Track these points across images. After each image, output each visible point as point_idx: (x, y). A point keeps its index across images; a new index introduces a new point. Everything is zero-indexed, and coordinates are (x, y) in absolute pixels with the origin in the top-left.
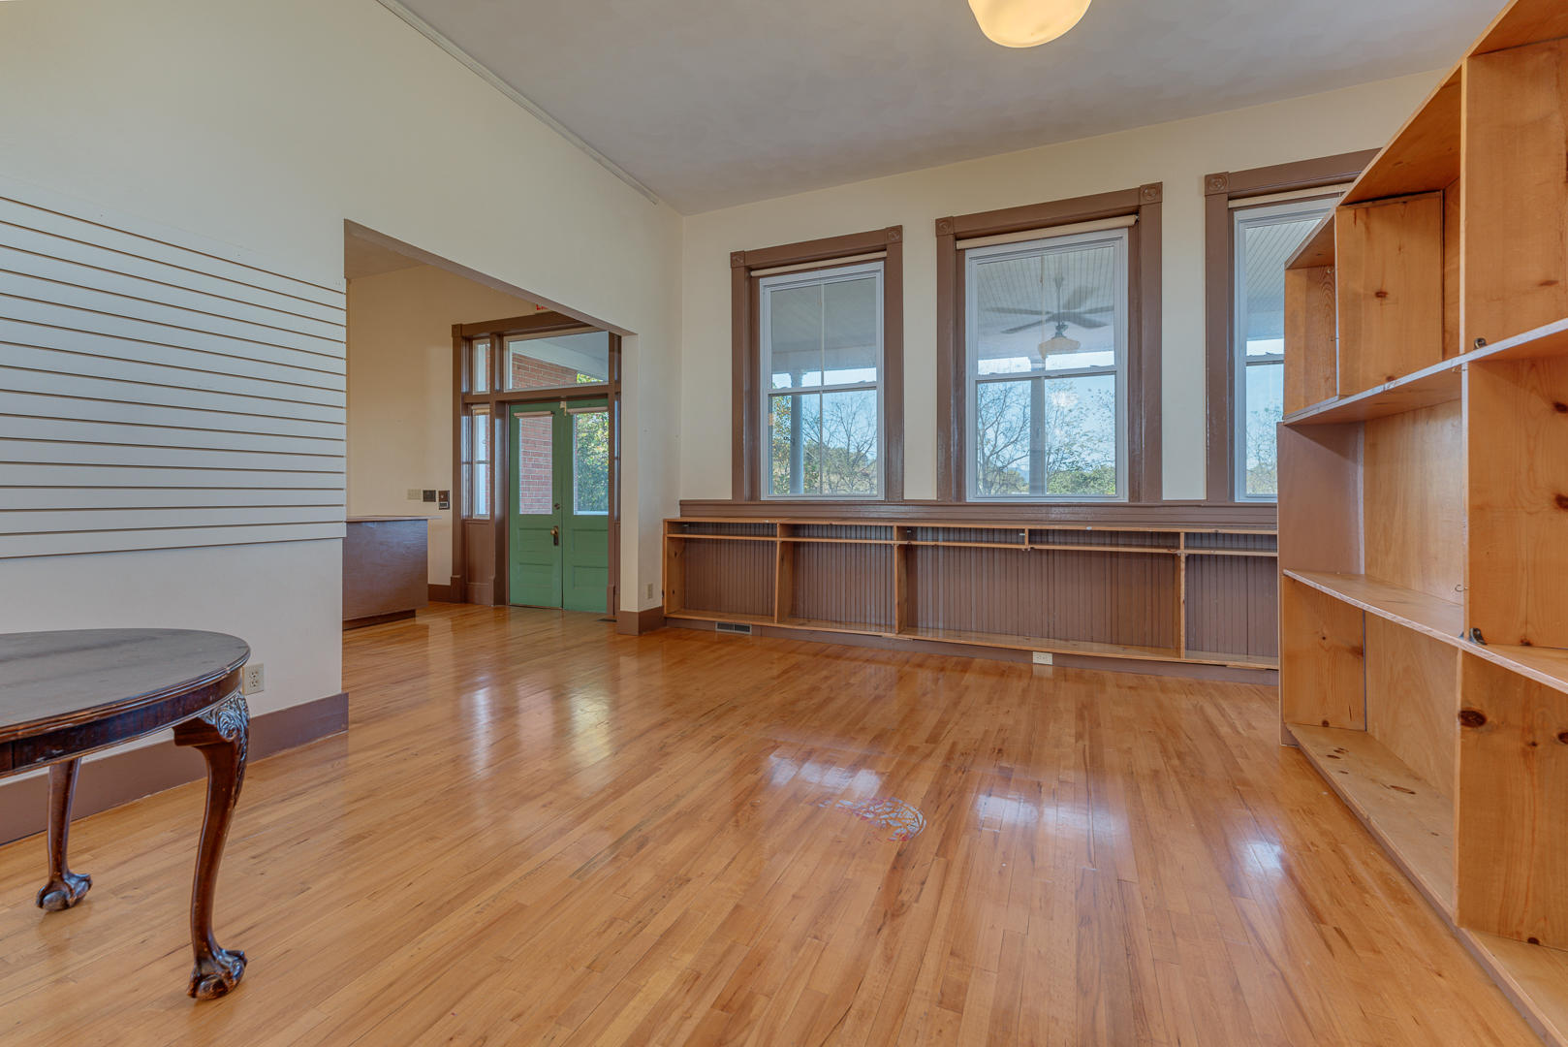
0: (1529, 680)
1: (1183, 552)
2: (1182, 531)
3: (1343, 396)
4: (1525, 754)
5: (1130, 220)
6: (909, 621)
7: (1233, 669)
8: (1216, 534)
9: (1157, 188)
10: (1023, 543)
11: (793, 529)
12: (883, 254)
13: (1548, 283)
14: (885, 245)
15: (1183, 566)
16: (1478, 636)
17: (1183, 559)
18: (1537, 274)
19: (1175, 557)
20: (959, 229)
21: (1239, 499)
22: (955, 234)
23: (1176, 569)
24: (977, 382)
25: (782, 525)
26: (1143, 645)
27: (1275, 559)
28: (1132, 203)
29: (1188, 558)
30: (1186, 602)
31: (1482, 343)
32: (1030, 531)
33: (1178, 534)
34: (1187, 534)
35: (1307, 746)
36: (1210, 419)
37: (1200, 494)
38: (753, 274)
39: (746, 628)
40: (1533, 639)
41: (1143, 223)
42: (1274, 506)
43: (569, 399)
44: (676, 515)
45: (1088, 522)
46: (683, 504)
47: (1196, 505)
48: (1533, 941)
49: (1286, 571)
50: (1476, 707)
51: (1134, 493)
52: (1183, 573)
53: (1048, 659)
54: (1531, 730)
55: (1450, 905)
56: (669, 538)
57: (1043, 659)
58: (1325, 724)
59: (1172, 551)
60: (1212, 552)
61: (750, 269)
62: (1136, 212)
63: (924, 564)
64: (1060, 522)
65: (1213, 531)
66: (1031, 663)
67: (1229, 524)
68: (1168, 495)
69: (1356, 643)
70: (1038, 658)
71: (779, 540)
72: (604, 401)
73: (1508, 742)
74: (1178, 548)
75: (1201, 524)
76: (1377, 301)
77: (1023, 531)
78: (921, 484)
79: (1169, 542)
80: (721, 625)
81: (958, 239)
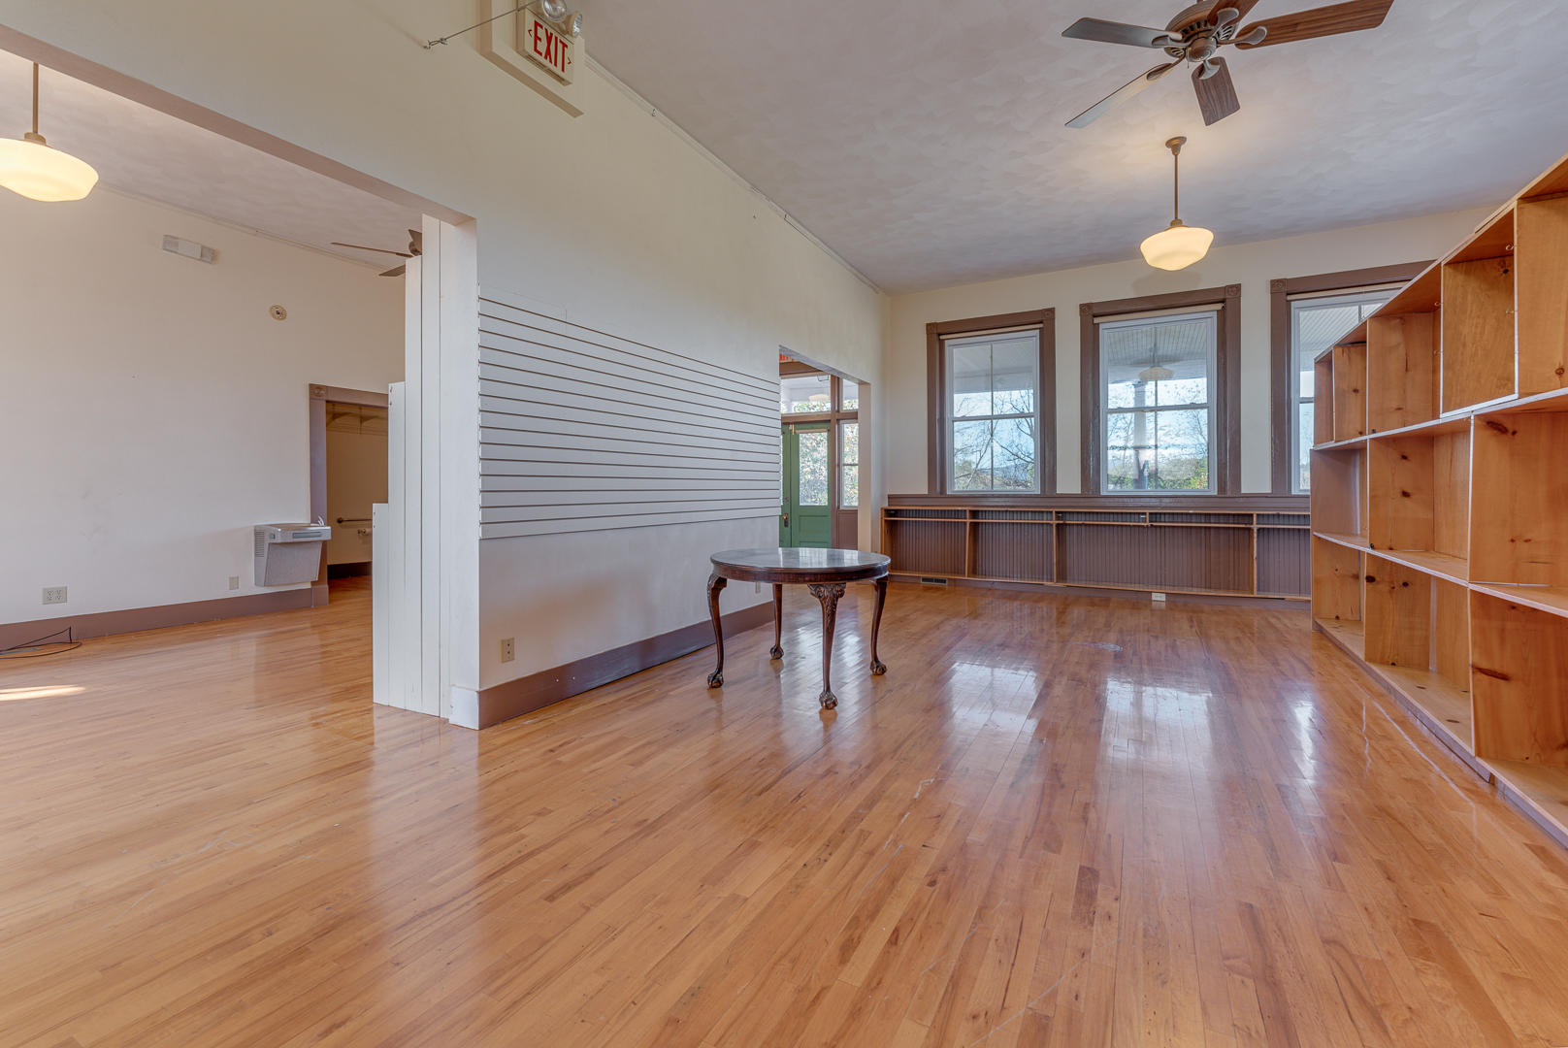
0: (1392, 562)
1: (1255, 527)
2: (1255, 513)
3: (1336, 442)
4: (1390, 592)
5: (1219, 306)
6: (1062, 576)
7: (1290, 601)
8: (1279, 515)
9: (1237, 288)
10: (1145, 522)
11: (974, 514)
12: (1041, 326)
13: (1399, 409)
14: (1043, 321)
15: (1255, 535)
16: (1372, 547)
17: (1255, 530)
18: (1395, 405)
19: (1250, 530)
20: (1096, 311)
21: (1294, 492)
22: (1092, 315)
23: (1251, 537)
24: (1107, 413)
25: (970, 511)
26: (1228, 589)
27: (1309, 530)
28: (1221, 297)
29: (1259, 530)
30: (1258, 558)
31: (1374, 432)
32: (1151, 514)
33: (1252, 515)
34: (1258, 515)
35: (1325, 626)
36: (1273, 441)
37: (1268, 490)
38: (941, 337)
39: (944, 581)
40: (1393, 546)
41: (1228, 308)
42: (1307, 497)
43: (795, 423)
44: (886, 505)
45: (1191, 508)
46: (890, 497)
47: (1265, 496)
48: (1393, 664)
49: (1315, 533)
50: (1372, 575)
51: (1222, 487)
52: (1255, 540)
53: (1163, 597)
54: (1392, 582)
55: (1362, 656)
56: (886, 521)
57: (1159, 597)
58: (1337, 618)
59: (1248, 526)
60: (1275, 526)
61: (940, 335)
62: (1223, 301)
63: (1072, 536)
64: (1171, 508)
65: (1275, 513)
66: (1151, 600)
67: (1285, 508)
68: (1244, 491)
69: (1355, 572)
70: (1155, 597)
71: (968, 521)
72: (825, 425)
73: (1384, 587)
74: (1252, 524)
75: (1267, 509)
76: (1354, 394)
77: (1144, 514)
78: (1069, 482)
79: (1247, 520)
80: (924, 580)
81: (1095, 316)
